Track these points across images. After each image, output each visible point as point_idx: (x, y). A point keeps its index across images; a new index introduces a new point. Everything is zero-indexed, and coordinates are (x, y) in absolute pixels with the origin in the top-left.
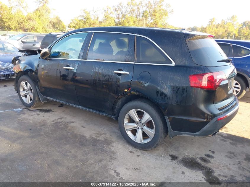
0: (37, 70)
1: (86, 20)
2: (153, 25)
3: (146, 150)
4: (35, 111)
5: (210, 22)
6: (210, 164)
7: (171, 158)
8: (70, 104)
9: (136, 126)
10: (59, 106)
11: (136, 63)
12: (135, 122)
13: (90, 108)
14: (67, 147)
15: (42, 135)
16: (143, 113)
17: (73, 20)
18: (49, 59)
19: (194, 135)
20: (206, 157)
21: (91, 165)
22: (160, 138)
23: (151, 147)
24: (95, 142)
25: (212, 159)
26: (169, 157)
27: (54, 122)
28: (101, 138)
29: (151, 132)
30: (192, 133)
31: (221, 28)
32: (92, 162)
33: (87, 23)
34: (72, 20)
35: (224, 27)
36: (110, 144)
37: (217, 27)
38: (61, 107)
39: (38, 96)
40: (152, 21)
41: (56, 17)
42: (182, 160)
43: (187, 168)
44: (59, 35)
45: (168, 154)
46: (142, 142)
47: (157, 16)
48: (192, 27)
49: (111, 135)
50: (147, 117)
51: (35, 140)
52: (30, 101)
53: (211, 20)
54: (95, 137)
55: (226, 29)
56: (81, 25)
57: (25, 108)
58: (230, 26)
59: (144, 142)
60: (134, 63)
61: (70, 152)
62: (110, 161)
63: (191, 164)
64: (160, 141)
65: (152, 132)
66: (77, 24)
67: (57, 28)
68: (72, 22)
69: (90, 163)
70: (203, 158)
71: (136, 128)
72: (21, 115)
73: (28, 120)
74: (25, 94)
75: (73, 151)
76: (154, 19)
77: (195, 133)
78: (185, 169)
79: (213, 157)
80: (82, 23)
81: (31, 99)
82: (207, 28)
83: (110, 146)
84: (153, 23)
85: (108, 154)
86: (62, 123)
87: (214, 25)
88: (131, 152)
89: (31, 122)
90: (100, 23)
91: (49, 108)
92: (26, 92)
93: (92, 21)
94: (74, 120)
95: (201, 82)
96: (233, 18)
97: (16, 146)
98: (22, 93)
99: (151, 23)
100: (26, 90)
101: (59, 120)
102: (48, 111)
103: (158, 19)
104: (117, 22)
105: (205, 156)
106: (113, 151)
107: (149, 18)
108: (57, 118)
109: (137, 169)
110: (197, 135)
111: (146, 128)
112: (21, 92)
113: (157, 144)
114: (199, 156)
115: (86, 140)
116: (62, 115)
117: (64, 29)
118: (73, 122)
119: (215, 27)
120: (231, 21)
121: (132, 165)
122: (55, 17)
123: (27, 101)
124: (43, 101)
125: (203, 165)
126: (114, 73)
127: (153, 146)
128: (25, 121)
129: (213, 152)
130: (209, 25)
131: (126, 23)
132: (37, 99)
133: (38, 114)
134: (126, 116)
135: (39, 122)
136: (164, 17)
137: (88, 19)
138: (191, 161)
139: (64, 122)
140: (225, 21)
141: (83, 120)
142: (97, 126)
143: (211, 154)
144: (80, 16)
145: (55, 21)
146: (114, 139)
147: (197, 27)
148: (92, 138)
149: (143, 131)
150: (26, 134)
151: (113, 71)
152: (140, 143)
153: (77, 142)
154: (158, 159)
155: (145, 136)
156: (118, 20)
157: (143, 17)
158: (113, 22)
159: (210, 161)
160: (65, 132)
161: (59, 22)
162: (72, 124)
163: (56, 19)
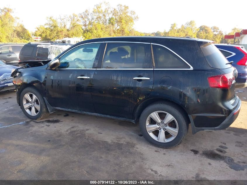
0: (45, 81)
1: (53, 28)
2: (120, 31)
3: (170, 148)
4: (42, 122)
5: (171, 27)
6: (226, 154)
7: (193, 153)
8: (84, 112)
9: (158, 127)
10: (65, 116)
11: (155, 69)
12: (157, 123)
13: (107, 114)
14: (96, 154)
15: (64, 145)
16: (166, 114)
17: (39, 28)
18: (58, 70)
19: (215, 130)
20: (221, 149)
21: (127, 167)
22: (183, 135)
23: (175, 145)
24: (119, 146)
25: (227, 149)
26: (191, 152)
27: (69, 132)
28: (122, 142)
29: (174, 131)
30: (213, 128)
31: (181, 33)
32: (126, 164)
33: (55, 31)
34: (37, 28)
35: (184, 32)
36: (134, 147)
37: (178, 32)
38: (68, 117)
39: (46, 107)
40: (118, 28)
41: (21, 26)
42: (203, 153)
43: (210, 159)
44: (39, 44)
45: (189, 149)
46: (166, 141)
47: (123, 23)
48: (156, 32)
49: (130, 138)
50: (170, 117)
51: (60, 150)
52: (35, 113)
53: (172, 26)
54: (117, 142)
55: (186, 33)
56: (48, 33)
57: (31, 121)
58: (189, 30)
59: (167, 141)
60: (153, 69)
61: (101, 158)
62: (142, 162)
63: (212, 155)
64: (183, 138)
65: (176, 130)
66: (43, 32)
67: (22, 37)
68: (37, 30)
69: (126, 165)
70: (219, 149)
71: (158, 129)
72: (30, 128)
73: (41, 132)
74: (30, 106)
75: (103, 156)
76: (121, 25)
77: (215, 128)
78: (209, 161)
79: (226, 148)
80: (49, 31)
81: (37, 111)
82: (170, 32)
83: (135, 149)
84: (120, 30)
85: (137, 156)
86: (76, 131)
87: (175, 30)
88: (156, 151)
89: (45, 133)
90: (68, 30)
91: (55, 118)
92: (30, 105)
93: (59, 29)
94: (87, 128)
95: (219, 83)
96: (191, 23)
97: (45, 159)
98: (26, 106)
99: (118, 29)
100: (31, 102)
101: (72, 129)
102: (57, 121)
103: (124, 26)
104: (84, 29)
105: (219, 148)
106: (140, 153)
107: (116, 25)
108: (69, 127)
109: (169, 165)
110: (217, 129)
111: (168, 128)
112: (25, 104)
113: (181, 140)
114: (215, 148)
115: (110, 145)
116: (73, 124)
117: (30, 38)
118: (87, 130)
119: (176, 31)
120: (190, 26)
121: (164, 162)
122: (19, 26)
123: (33, 113)
124: (51, 112)
125: (221, 155)
126: (134, 79)
127: (177, 143)
128: (39, 134)
129: (225, 144)
130: (171, 30)
131: (94, 30)
132: (44, 110)
133: (48, 126)
134: (148, 119)
135: (54, 133)
136: (129, 23)
137: (55, 27)
138: (211, 153)
139: (79, 131)
140: (185, 26)
141: (96, 127)
142: (112, 131)
143: (224, 145)
144: (47, 24)
145: (19, 29)
146: (135, 141)
147: (160, 32)
148: (114, 143)
149: (166, 130)
150: (48, 146)
151: (133, 78)
152: (164, 142)
153: (103, 148)
154: (182, 155)
155: (168, 135)
156: (85, 27)
157: (109, 23)
158: (81, 29)
159: (226, 151)
160: (85, 139)
161: (24, 30)
162: (87, 132)
163: (20, 28)
